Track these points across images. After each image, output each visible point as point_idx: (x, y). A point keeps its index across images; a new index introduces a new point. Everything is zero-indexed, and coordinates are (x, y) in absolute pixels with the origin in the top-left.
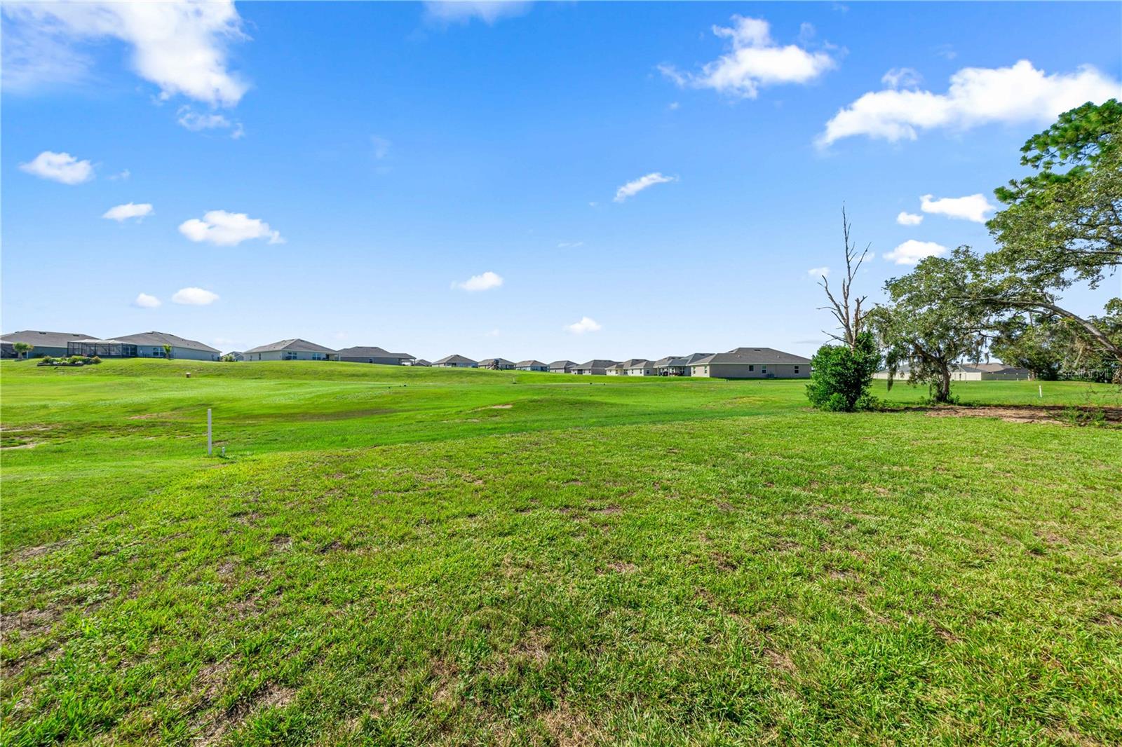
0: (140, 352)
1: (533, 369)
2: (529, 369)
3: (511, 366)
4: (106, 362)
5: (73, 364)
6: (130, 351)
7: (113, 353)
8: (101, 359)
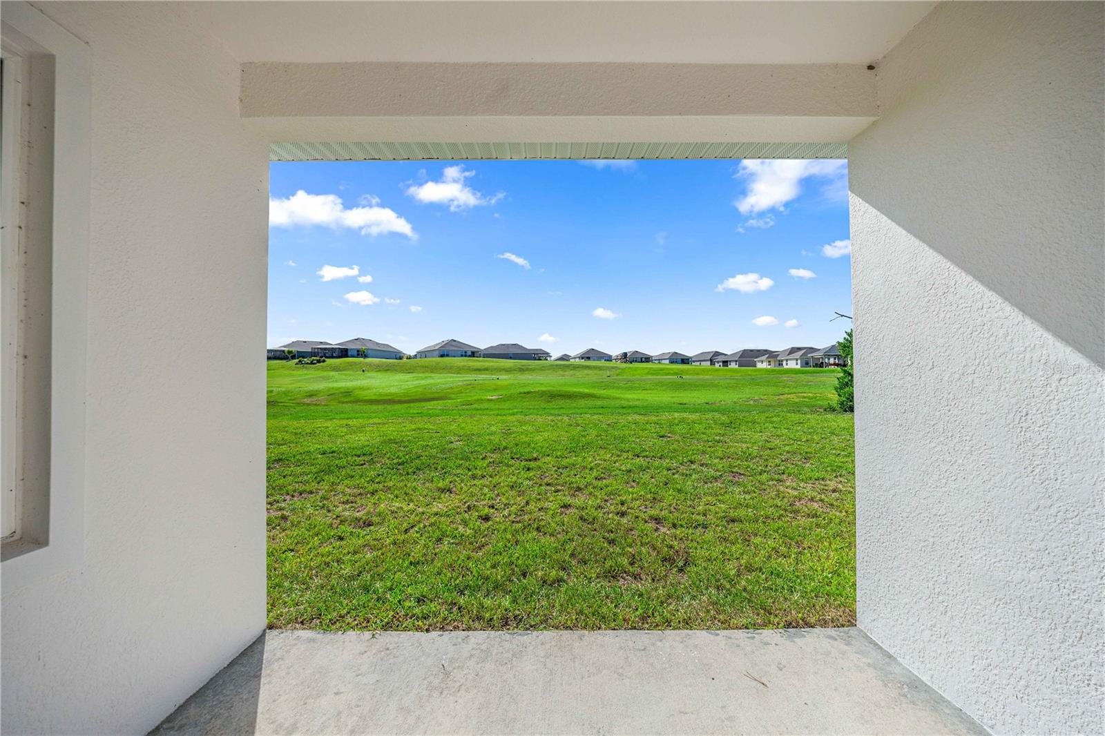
0: (350, 353)
1: (672, 362)
2: (667, 362)
3: (647, 359)
4: (329, 361)
5: (312, 363)
6: (343, 353)
7: (334, 355)
8: (326, 359)
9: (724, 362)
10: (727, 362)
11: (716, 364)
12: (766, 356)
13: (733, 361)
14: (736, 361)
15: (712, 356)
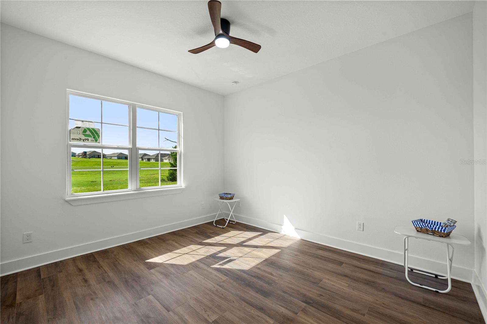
9: (148, 159)
10: (150, 159)
11: (144, 160)
12: (168, 157)
13: (153, 159)
14: (154, 159)
15: (142, 156)
